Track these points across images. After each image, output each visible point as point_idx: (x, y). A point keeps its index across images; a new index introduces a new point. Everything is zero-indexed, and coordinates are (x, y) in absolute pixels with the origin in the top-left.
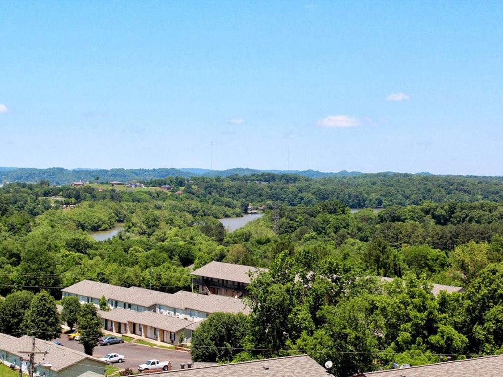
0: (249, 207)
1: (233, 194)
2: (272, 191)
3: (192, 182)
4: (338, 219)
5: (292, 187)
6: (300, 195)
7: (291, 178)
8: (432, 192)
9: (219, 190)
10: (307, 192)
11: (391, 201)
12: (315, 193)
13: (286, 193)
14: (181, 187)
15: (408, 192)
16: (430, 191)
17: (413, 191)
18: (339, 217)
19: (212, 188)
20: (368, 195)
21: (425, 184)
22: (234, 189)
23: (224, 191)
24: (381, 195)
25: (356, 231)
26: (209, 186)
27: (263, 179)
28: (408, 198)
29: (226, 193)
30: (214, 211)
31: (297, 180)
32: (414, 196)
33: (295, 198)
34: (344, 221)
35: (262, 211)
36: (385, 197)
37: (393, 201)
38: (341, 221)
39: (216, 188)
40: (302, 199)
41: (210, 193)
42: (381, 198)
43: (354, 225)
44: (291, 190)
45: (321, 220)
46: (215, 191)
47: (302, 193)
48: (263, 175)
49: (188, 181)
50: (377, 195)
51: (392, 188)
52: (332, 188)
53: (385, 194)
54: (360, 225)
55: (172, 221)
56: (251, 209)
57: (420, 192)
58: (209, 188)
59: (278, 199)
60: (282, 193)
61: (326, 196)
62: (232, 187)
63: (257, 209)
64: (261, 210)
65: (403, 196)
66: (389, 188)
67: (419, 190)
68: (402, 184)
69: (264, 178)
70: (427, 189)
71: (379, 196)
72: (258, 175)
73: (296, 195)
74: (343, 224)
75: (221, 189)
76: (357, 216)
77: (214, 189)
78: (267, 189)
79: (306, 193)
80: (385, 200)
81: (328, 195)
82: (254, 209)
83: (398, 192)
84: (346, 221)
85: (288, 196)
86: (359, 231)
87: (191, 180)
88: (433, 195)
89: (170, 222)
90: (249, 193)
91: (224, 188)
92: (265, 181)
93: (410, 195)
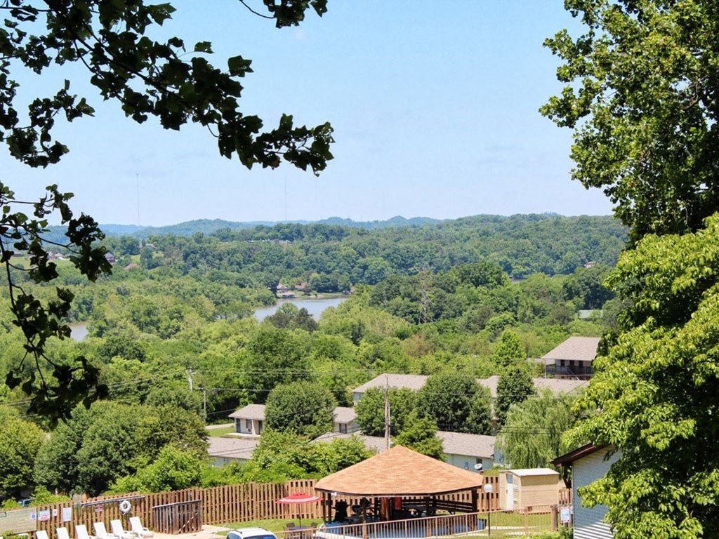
0: (279, 287)
1: (238, 264)
2: (310, 255)
3: (152, 245)
4: (492, 295)
5: (344, 248)
6: (361, 260)
7: (332, 231)
8: (602, 244)
9: (210, 258)
10: (374, 254)
11: (528, 265)
12: (389, 255)
13: (335, 258)
14: (132, 257)
15: (557, 247)
16: (596, 243)
17: (567, 244)
18: (494, 291)
19: (198, 256)
20: (485, 256)
21: (586, 232)
22: (238, 255)
23: (221, 260)
24: (508, 255)
25: (532, 315)
26: (192, 252)
27: (279, 235)
28: (558, 258)
29: (225, 262)
30: (225, 295)
31: (344, 234)
32: (569, 254)
33: (353, 267)
34: (505, 298)
35: (303, 293)
36: (516, 258)
37: (531, 264)
38: (499, 298)
39: (204, 255)
40: (365, 267)
41: (194, 265)
42: (509, 260)
43: (527, 304)
44: (344, 253)
45: (465, 298)
46: (202, 260)
47: (364, 256)
48: (279, 228)
49: (144, 245)
50: (501, 255)
51: (527, 240)
52: (419, 245)
53: (515, 252)
54: (537, 303)
55: (179, 312)
56: (284, 290)
57: (580, 246)
58: (192, 255)
59: (321, 270)
60: (328, 258)
61: (409, 261)
62: (235, 251)
63: (293, 289)
64: (301, 290)
65: (548, 254)
66: (521, 241)
67: (576, 242)
68: (545, 233)
69: (283, 234)
70: (592, 240)
71: (505, 257)
72: (270, 229)
73: (353, 261)
74: (503, 303)
75: (213, 256)
76: (527, 288)
77: (202, 256)
78: (300, 253)
79: (373, 258)
80: (517, 263)
81: (413, 258)
82: (288, 290)
83: (538, 248)
84: (508, 298)
85: (338, 263)
86: (536, 315)
87: (149, 243)
88: (604, 250)
89: (176, 315)
90: (267, 262)
91: (220, 255)
92: (284, 239)
93: (561, 253)
